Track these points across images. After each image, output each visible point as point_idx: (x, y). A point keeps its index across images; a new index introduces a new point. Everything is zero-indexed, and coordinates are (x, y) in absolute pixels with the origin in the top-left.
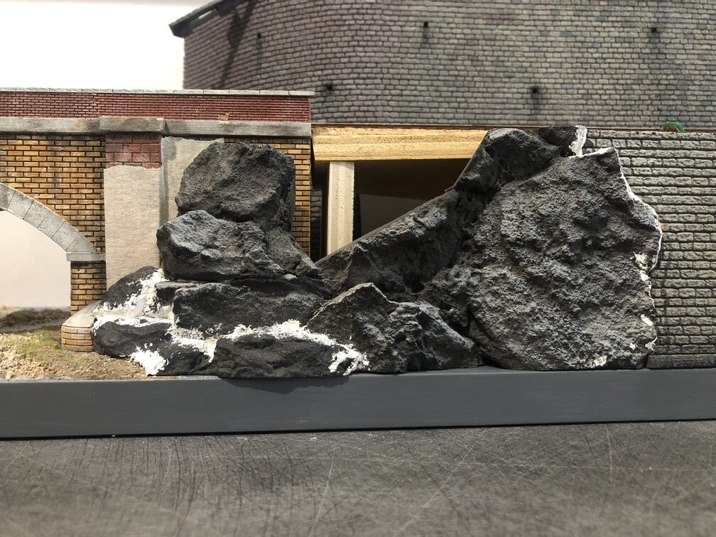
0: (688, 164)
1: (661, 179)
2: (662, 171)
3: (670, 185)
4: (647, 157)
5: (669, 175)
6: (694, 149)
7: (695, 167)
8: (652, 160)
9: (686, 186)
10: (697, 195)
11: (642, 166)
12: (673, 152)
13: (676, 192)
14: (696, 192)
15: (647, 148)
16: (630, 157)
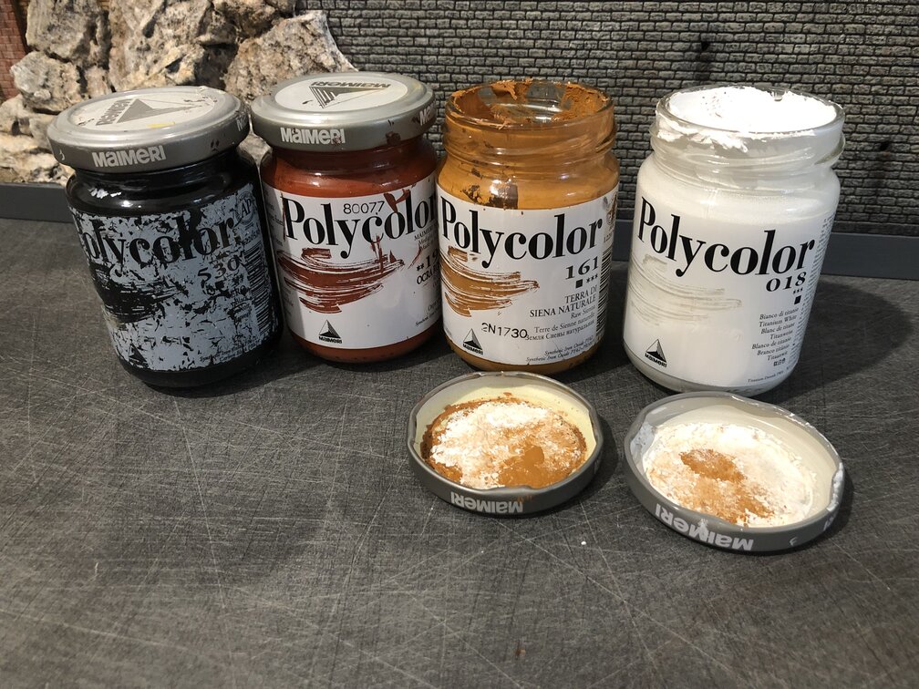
0: (393, 24)
1: (368, 40)
2: (369, 31)
3: (377, 45)
4: (355, 18)
5: (374, 35)
6: (398, 9)
7: (400, 27)
8: (358, 21)
9: (391, 46)
10: (402, 55)
11: (350, 27)
12: (378, 12)
13: (382, 52)
14: (401, 52)
15: (354, 9)
16: (340, 18)
